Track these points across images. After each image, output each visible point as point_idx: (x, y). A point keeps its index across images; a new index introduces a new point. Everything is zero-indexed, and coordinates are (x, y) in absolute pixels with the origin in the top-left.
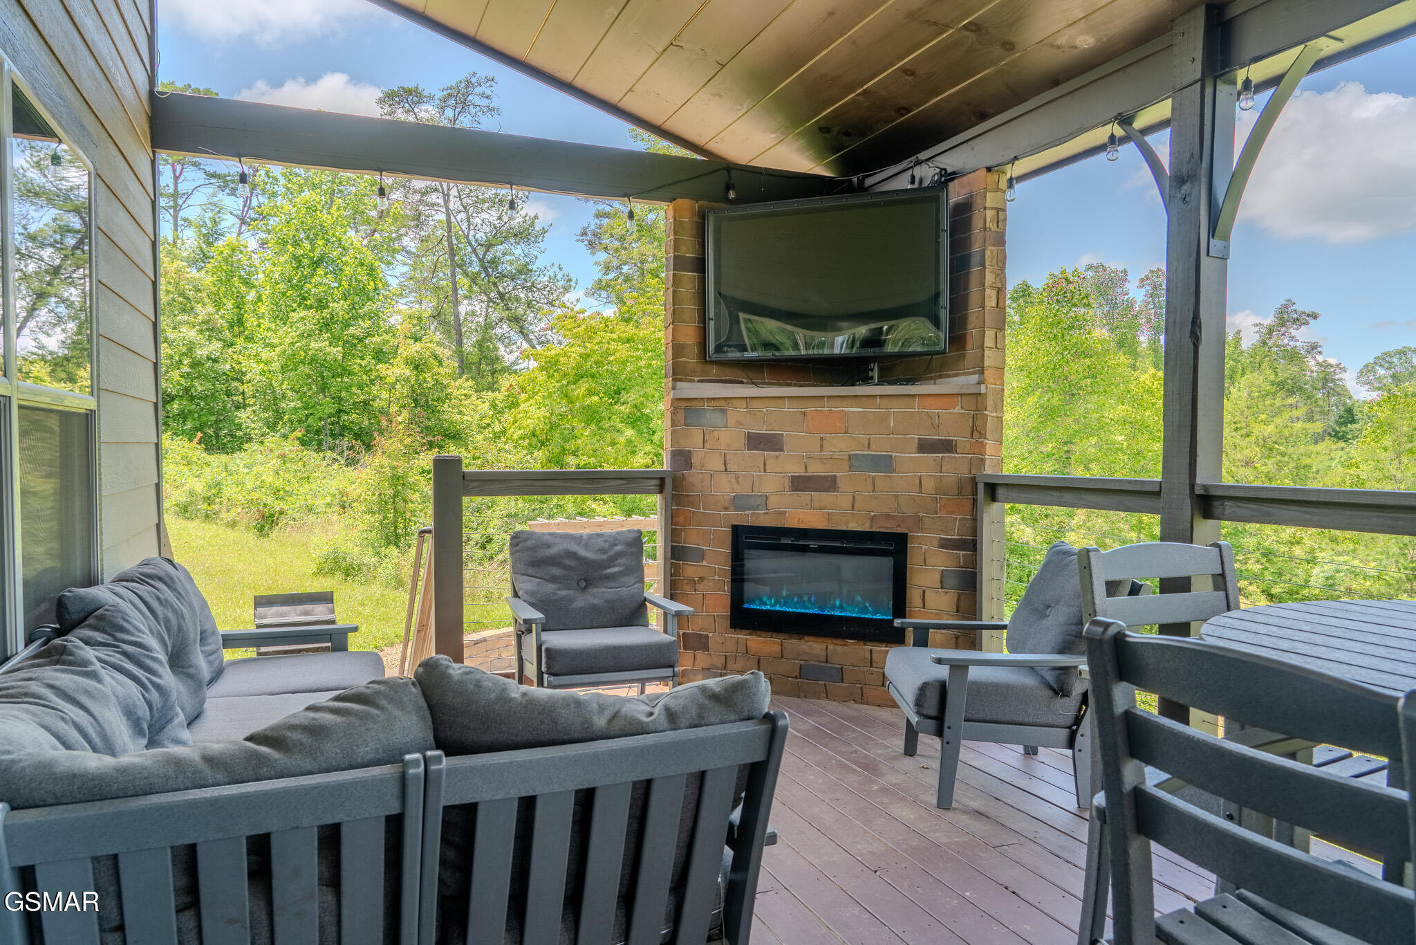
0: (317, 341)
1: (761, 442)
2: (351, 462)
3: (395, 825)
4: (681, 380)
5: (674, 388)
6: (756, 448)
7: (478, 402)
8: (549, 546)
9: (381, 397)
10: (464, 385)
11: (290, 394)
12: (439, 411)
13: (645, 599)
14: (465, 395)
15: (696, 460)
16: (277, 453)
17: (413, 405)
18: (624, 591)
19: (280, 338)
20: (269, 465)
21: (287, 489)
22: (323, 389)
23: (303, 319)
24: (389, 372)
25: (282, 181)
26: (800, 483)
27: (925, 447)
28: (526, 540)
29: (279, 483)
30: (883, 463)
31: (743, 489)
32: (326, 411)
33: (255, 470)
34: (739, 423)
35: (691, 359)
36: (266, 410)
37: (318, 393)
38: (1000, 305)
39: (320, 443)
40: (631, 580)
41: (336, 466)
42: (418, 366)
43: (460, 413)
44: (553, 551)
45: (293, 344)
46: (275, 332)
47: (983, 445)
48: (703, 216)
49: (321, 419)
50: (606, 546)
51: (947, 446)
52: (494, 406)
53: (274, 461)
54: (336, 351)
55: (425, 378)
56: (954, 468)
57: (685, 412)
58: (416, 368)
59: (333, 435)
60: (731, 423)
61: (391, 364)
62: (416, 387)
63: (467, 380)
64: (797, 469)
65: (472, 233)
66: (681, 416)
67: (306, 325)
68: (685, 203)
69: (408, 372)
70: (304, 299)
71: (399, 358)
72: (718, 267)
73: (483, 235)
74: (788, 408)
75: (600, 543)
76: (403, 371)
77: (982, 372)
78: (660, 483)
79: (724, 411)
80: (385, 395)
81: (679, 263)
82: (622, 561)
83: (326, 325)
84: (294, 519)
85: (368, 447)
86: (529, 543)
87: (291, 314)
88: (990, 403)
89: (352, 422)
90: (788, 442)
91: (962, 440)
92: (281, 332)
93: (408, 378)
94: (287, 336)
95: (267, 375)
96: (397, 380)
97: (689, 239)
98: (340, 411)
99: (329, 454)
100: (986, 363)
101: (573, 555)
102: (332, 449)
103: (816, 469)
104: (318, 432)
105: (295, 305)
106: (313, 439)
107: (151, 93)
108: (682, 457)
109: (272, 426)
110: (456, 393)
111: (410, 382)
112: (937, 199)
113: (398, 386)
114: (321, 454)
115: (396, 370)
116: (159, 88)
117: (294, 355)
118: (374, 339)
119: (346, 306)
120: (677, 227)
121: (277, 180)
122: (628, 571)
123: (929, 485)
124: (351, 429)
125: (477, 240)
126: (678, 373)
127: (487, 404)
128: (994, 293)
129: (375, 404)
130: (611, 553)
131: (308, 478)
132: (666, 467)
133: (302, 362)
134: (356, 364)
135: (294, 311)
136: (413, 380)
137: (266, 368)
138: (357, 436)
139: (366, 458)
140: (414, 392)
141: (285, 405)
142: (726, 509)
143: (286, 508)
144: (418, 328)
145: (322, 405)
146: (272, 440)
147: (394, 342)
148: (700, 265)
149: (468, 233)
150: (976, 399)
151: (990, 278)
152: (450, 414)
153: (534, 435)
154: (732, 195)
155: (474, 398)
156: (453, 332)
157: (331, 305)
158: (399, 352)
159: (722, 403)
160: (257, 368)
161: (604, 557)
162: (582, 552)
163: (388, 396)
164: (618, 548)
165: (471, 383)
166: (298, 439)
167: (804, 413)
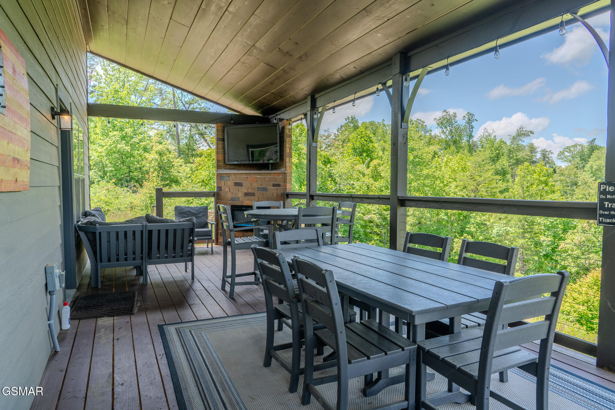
0: (120, 144)
1: (238, 184)
2: (134, 192)
3: (142, 232)
4: (219, 169)
5: (217, 171)
6: (236, 186)
7: (186, 168)
8: (184, 209)
9: (147, 166)
10: (181, 161)
11: (109, 165)
12: (170, 172)
13: (208, 222)
14: (180, 165)
15: (222, 189)
16: (105, 188)
17: (159, 169)
18: (202, 220)
19: (106, 143)
20: (103, 193)
21: (110, 202)
22: (123, 163)
23: (114, 135)
24: (150, 157)
25: (104, 77)
26: (247, 194)
27: (274, 185)
28: (178, 208)
29: (107, 200)
30: (265, 189)
31: (234, 196)
32: (124, 172)
33: (97, 195)
34: (232, 180)
35: (221, 164)
36: (100, 171)
37: (120, 164)
38: (291, 152)
39: (122, 185)
40: (204, 218)
41: (128, 193)
42: (161, 154)
43: (179, 172)
44: (184, 211)
45: (111, 145)
46: (103, 140)
47: (286, 185)
48: (224, 127)
49: (122, 175)
50: (198, 209)
51: (279, 185)
52: (191, 170)
53: (104, 191)
54: (128, 148)
55: (164, 159)
56: (280, 190)
57: (220, 177)
58: (160, 154)
59: (127, 181)
60: (231, 180)
61: (150, 153)
62: (160, 162)
63: (181, 159)
64: (246, 191)
65: (183, 98)
66: (219, 178)
67: (115, 138)
68: (220, 124)
69: (157, 157)
70: (115, 127)
71: (153, 151)
72: (228, 140)
73: (188, 100)
74: (244, 176)
75: (197, 209)
76: (155, 156)
77: (286, 168)
78: (214, 195)
79: (229, 177)
80: (148, 165)
81: (218, 139)
82: (202, 213)
83: (123, 138)
84: (113, 213)
85: (141, 186)
86: (179, 209)
87: (110, 133)
88: (288, 175)
89: (135, 176)
90: (244, 184)
91: (282, 184)
92: (106, 141)
93: (157, 159)
94: (108, 142)
95: (100, 157)
96: (152, 160)
97: (221, 133)
98: (130, 171)
99: (125, 189)
100: (287, 166)
101: (190, 212)
102: (127, 187)
103: (250, 191)
104: (121, 180)
105: (111, 130)
106: (119, 182)
107: (87, 103)
108: (219, 188)
109: (102, 178)
110: (176, 164)
111: (158, 160)
112: (276, 126)
113: (153, 162)
114: (123, 189)
115: (152, 156)
116: (88, 102)
117: (111, 150)
118: (143, 143)
119: (132, 130)
120: (218, 130)
121: (101, 76)
122: (204, 215)
123: (275, 194)
124: (134, 179)
125: (185, 102)
126: (218, 167)
127: (189, 169)
128: (289, 149)
129: (144, 169)
130: (199, 211)
131: (118, 198)
132: (216, 191)
133: (114, 152)
134: (136, 153)
135: (110, 132)
136: (159, 160)
137: (100, 155)
138: (137, 181)
139: (140, 190)
140: (159, 164)
141: (107, 169)
142: (230, 201)
143: (110, 209)
144: (161, 139)
145: (122, 169)
146: (103, 183)
147: (151, 144)
148: (223, 140)
149: (182, 98)
150: (285, 174)
151: (287, 145)
152: (174, 172)
153: (203, 181)
154: (232, 122)
155: (183, 166)
156: (176, 139)
157: (126, 130)
158: (153, 149)
159: (229, 175)
160: (96, 154)
161: (198, 212)
162: (192, 211)
163: (149, 165)
164: (201, 210)
165: (182, 160)
166: (114, 183)
167: (247, 177)
